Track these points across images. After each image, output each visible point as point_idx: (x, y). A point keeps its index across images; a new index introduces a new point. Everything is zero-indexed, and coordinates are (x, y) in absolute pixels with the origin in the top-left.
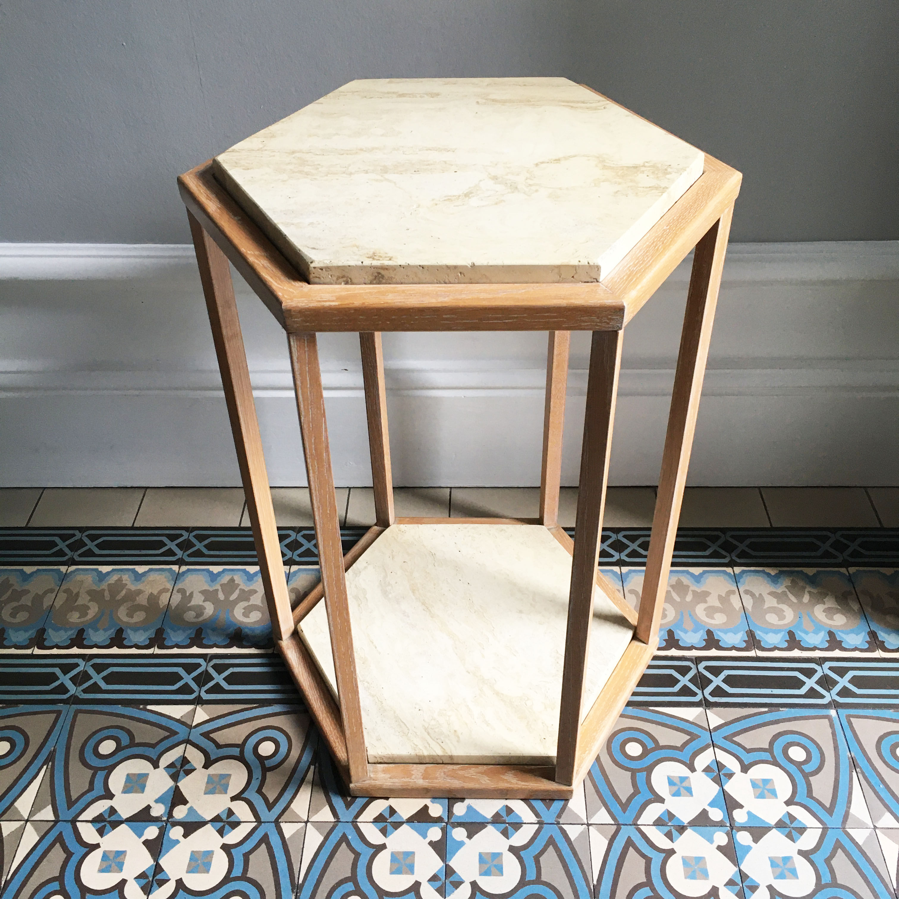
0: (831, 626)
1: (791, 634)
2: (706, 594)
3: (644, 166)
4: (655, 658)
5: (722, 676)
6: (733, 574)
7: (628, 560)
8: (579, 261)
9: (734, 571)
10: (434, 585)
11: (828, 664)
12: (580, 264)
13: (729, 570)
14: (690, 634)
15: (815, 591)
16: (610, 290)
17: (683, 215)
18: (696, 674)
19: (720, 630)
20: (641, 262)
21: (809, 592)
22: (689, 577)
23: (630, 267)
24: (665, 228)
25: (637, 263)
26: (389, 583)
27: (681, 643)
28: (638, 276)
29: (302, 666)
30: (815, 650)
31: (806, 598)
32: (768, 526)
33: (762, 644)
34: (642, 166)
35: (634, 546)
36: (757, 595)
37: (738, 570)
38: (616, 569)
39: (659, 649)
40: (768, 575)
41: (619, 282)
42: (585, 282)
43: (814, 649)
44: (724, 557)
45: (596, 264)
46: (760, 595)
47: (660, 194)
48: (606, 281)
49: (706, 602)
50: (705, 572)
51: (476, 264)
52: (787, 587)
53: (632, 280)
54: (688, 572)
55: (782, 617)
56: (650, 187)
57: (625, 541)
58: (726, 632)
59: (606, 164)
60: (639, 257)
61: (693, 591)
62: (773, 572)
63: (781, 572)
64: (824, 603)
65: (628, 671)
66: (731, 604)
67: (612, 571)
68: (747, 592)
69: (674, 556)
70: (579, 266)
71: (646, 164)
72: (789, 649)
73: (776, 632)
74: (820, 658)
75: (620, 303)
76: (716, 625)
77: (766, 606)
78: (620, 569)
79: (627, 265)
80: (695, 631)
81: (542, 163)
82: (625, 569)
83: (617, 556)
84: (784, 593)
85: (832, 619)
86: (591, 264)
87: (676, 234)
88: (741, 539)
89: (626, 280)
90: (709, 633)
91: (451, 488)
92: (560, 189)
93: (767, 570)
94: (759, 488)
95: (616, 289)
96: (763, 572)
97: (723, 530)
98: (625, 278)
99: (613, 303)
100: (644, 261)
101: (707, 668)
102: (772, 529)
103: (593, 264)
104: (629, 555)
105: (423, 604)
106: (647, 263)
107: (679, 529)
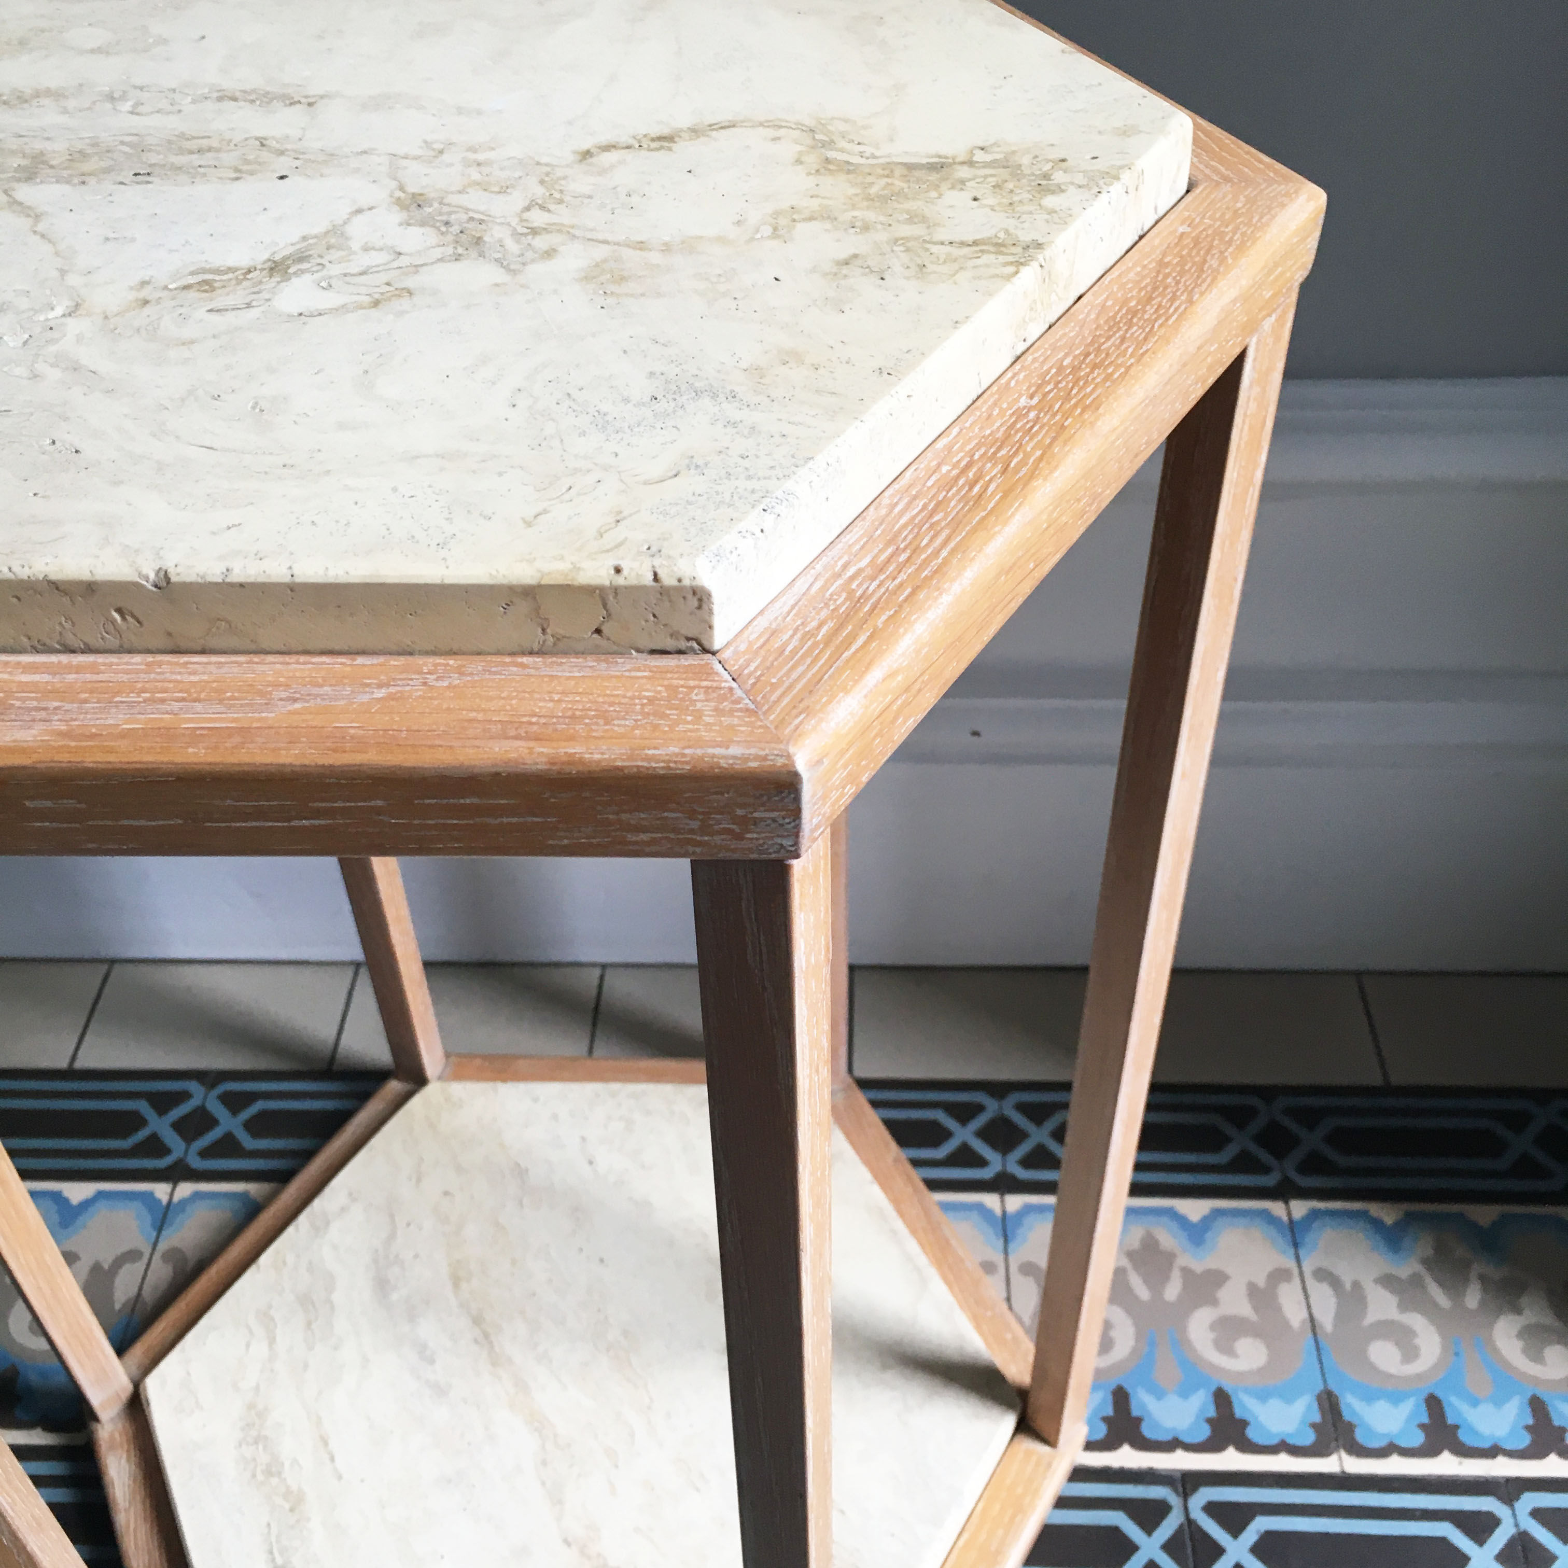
0: (1536, 1380)
1: (1434, 1404)
2: (1218, 1278)
3: (970, 163)
4: (1080, 1474)
5: (1251, 1534)
6: (1285, 1218)
7: (1023, 1174)
8: (618, 570)
9: (1289, 1214)
10: (514, 1262)
11: (1530, 1500)
12: (620, 581)
13: (1277, 1208)
14: (1173, 1400)
15: (1495, 1273)
16: (747, 693)
17: (1098, 350)
18: (1181, 1526)
19: (1246, 1391)
20: (903, 558)
21: (1482, 1278)
22: (1174, 1225)
23: (852, 578)
24: (1023, 401)
25: (889, 561)
26: (397, 1256)
27: (1147, 1431)
28: (880, 623)
29: (140, 1506)
30: (1494, 1456)
31: (1473, 1298)
32: (1377, 1080)
33: (1360, 1436)
34: (963, 163)
35: (1039, 1135)
36: (1348, 1286)
37: (1300, 1208)
38: (991, 1200)
39: (1090, 1446)
40: (1377, 1224)
41: (794, 652)
42: (653, 652)
43: (1492, 1452)
44: (1265, 1170)
45: (687, 582)
46: (1356, 1285)
47: (1012, 269)
48: (743, 647)
49: (1214, 1302)
50: (1217, 1213)
51: (174, 579)
52: (1425, 1262)
53: (852, 637)
54: (1172, 1214)
55: (1410, 1353)
56: (975, 243)
57: (1019, 1119)
58: (1263, 1396)
59: (831, 154)
60: (900, 532)
61: (1187, 1272)
62: (1387, 1214)
63: (1409, 1219)
64: (1518, 1311)
65: (1000, 1532)
66: (1278, 1309)
67: (980, 1208)
68: (1322, 1275)
69: (1139, 1167)
70: (616, 590)
71: (979, 156)
72: (1429, 1451)
73: (1396, 1398)
74: (1508, 1480)
75: (780, 762)
76: (1240, 1374)
77: (1372, 1316)
78: (1002, 1201)
79: (845, 567)
80: (1185, 1394)
81: (608, 148)
82: (1015, 1202)
83: (995, 1163)
84: (1416, 1281)
85: (1537, 1357)
86: (668, 580)
87: (1063, 427)
88: (1310, 1118)
89: (828, 641)
90: (1222, 1398)
91: (604, 966)
92: (641, 246)
93: (1375, 1209)
94: (1358, 975)
95: (774, 687)
96: (1362, 1215)
97: (1267, 1093)
98: (824, 630)
99: (746, 759)
100: (916, 550)
101: (1212, 1509)
102: (1388, 1090)
103: (674, 583)
104: (1027, 1162)
105: (477, 1321)
106: (927, 562)
107: (1154, 1088)
